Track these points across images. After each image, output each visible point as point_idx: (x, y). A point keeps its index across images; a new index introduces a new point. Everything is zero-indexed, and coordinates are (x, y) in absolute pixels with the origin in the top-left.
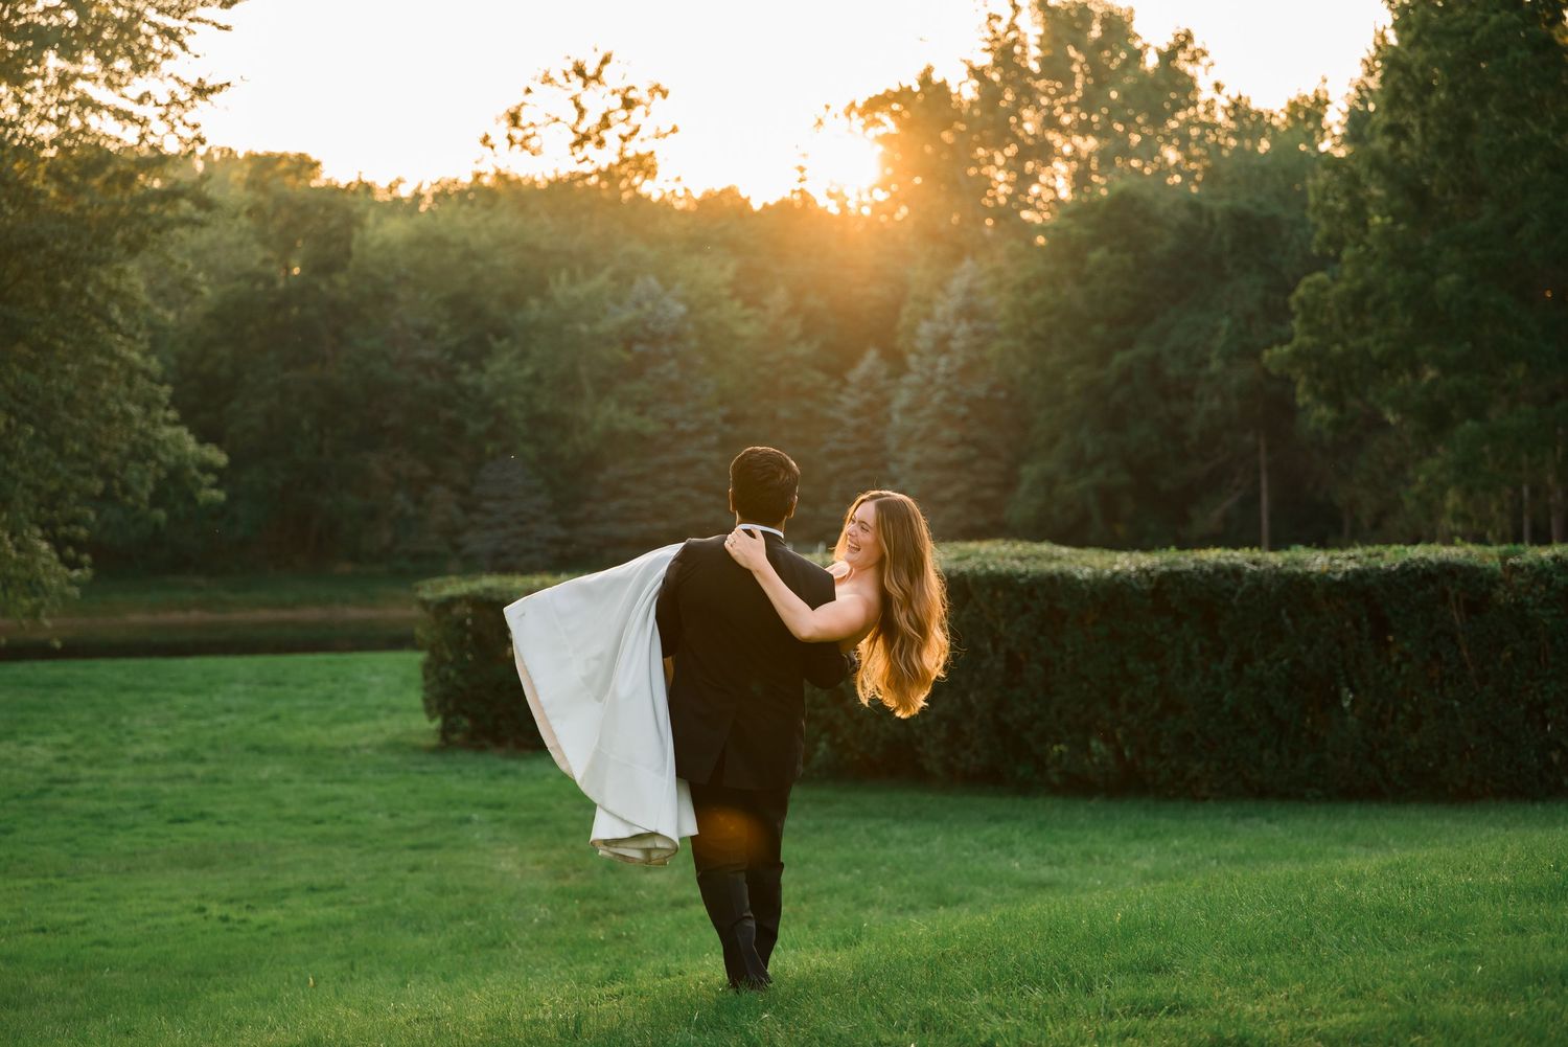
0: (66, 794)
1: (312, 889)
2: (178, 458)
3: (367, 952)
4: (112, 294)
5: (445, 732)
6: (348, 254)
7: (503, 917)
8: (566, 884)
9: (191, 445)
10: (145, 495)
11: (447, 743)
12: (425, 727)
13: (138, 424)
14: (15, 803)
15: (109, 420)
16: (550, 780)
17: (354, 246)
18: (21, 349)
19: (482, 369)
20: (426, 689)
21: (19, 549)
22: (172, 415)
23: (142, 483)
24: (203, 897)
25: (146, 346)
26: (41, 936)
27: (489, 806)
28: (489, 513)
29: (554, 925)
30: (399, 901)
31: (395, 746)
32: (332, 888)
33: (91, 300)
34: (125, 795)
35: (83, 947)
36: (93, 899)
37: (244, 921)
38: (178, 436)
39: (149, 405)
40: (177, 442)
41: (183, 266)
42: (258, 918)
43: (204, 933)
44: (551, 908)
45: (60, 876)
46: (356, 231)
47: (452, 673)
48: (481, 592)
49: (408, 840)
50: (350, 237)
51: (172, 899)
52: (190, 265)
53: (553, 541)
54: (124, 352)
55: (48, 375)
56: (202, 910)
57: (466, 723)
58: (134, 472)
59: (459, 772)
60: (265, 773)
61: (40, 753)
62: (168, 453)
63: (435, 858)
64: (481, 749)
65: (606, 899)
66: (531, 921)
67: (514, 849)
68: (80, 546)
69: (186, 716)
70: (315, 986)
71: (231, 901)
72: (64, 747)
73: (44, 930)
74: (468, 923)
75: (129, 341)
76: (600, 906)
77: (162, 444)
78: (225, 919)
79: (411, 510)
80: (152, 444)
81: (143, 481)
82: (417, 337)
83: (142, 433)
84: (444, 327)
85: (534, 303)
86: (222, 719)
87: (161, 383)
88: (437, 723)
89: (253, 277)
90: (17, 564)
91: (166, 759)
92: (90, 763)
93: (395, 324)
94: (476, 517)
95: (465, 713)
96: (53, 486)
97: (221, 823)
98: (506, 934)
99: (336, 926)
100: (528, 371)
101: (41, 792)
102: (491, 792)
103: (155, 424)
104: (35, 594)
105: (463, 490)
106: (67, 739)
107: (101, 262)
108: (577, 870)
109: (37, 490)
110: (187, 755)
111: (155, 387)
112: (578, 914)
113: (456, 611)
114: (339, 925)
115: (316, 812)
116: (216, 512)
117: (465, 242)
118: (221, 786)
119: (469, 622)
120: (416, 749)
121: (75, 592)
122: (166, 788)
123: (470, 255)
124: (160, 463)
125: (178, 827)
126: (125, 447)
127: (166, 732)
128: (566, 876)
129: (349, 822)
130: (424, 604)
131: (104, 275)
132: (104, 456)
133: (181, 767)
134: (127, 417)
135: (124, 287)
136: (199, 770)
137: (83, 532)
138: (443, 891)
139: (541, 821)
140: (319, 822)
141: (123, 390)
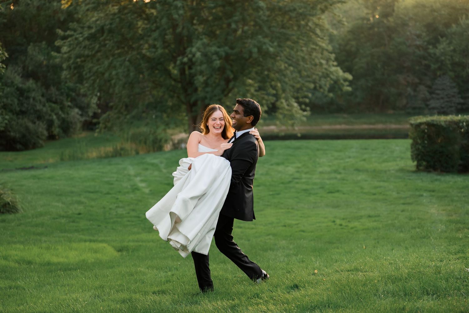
0: (297, 183)
1: (369, 216)
2: (336, 77)
3: (384, 238)
4: (317, 25)
5: (418, 166)
6: (393, 11)
7: (429, 228)
8: (451, 218)
9: (341, 73)
10: (326, 89)
11: (418, 169)
12: (412, 164)
13: (325, 66)
14: (281, 185)
15: (316, 65)
16: (451, 183)
17: (395, 9)
18: (289, 43)
19: (437, 48)
20: (412, 152)
21: (288, 105)
22: (335, 63)
23: (325, 85)
24: (335, 217)
25: (327, 41)
26: (284, 228)
27: (430, 191)
28: (438, 94)
29: (446, 232)
30: (396, 221)
31: (402, 170)
32: (376, 216)
33: (310, 27)
34: (315, 184)
35: (296, 232)
36: (301, 217)
37: (346, 226)
38: (337, 70)
39: (328, 60)
40: (336, 72)
41: (339, 16)
42: (351, 225)
43: (334, 229)
44: (446, 226)
45: (293, 209)
46: (396, 3)
47: (420, 147)
48: (430, 121)
49: (402, 201)
50: (394, 5)
51: (326, 218)
52: (341, 16)
53: (459, 104)
54: (320, 44)
55: (297, 51)
56: (334, 222)
57: (424, 163)
58: (323, 82)
59: (421, 179)
60: (359, 178)
61: (291, 169)
62: (333, 75)
63: (410, 208)
64: (429, 172)
65: (464, 224)
66: (438, 230)
67: (436, 206)
68: (306, 105)
69: (336, 159)
70: (365, 248)
71: (343, 219)
72: (299, 168)
73: (285, 226)
74: (418, 230)
75: (322, 40)
76: (462, 226)
77: (331, 73)
78: (341, 225)
79: (412, 93)
80: (328, 73)
81: (326, 84)
82: (415, 37)
83: (326, 69)
84: (424, 34)
85: (454, 26)
86: (347, 160)
87: (331, 53)
88: (415, 163)
89: (363, 19)
90: (287, 110)
91: (329, 173)
92: (306, 173)
93: (408, 33)
94: (434, 96)
95: (424, 160)
96: (298, 86)
97: (344, 194)
98: (429, 234)
99: (375, 229)
100: (452, 48)
101: (290, 182)
102: (431, 186)
103: (329, 66)
104: (293, 119)
105: (430, 87)
106: (299, 165)
107: (313, 15)
108: (456, 214)
109: (293, 87)
110: (336, 171)
111: (330, 55)
112: (454, 228)
113: (422, 127)
114: (376, 228)
115: (373, 191)
116: (350, 94)
117: (432, 6)
118: (345, 182)
119: (426, 131)
120: (409, 171)
121: (305, 119)
122: (328, 182)
123: (433, 11)
124: (331, 79)
125: (330, 195)
126: (320, 74)
127: (330, 164)
128: (452, 216)
129: (384, 195)
130: (412, 125)
131: (315, 19)
132: (314, 77)
133: (333, 175)
134: (321, 64)
135: (321, 23)
136: (339, 176)
137: (307, 100)
138: (411, 219)
139: (446, 196)
140: (374, 194)
141: (320, 56)
